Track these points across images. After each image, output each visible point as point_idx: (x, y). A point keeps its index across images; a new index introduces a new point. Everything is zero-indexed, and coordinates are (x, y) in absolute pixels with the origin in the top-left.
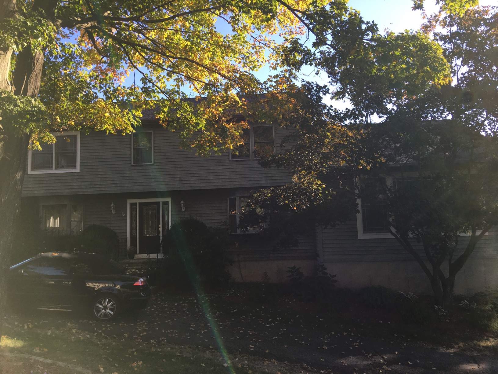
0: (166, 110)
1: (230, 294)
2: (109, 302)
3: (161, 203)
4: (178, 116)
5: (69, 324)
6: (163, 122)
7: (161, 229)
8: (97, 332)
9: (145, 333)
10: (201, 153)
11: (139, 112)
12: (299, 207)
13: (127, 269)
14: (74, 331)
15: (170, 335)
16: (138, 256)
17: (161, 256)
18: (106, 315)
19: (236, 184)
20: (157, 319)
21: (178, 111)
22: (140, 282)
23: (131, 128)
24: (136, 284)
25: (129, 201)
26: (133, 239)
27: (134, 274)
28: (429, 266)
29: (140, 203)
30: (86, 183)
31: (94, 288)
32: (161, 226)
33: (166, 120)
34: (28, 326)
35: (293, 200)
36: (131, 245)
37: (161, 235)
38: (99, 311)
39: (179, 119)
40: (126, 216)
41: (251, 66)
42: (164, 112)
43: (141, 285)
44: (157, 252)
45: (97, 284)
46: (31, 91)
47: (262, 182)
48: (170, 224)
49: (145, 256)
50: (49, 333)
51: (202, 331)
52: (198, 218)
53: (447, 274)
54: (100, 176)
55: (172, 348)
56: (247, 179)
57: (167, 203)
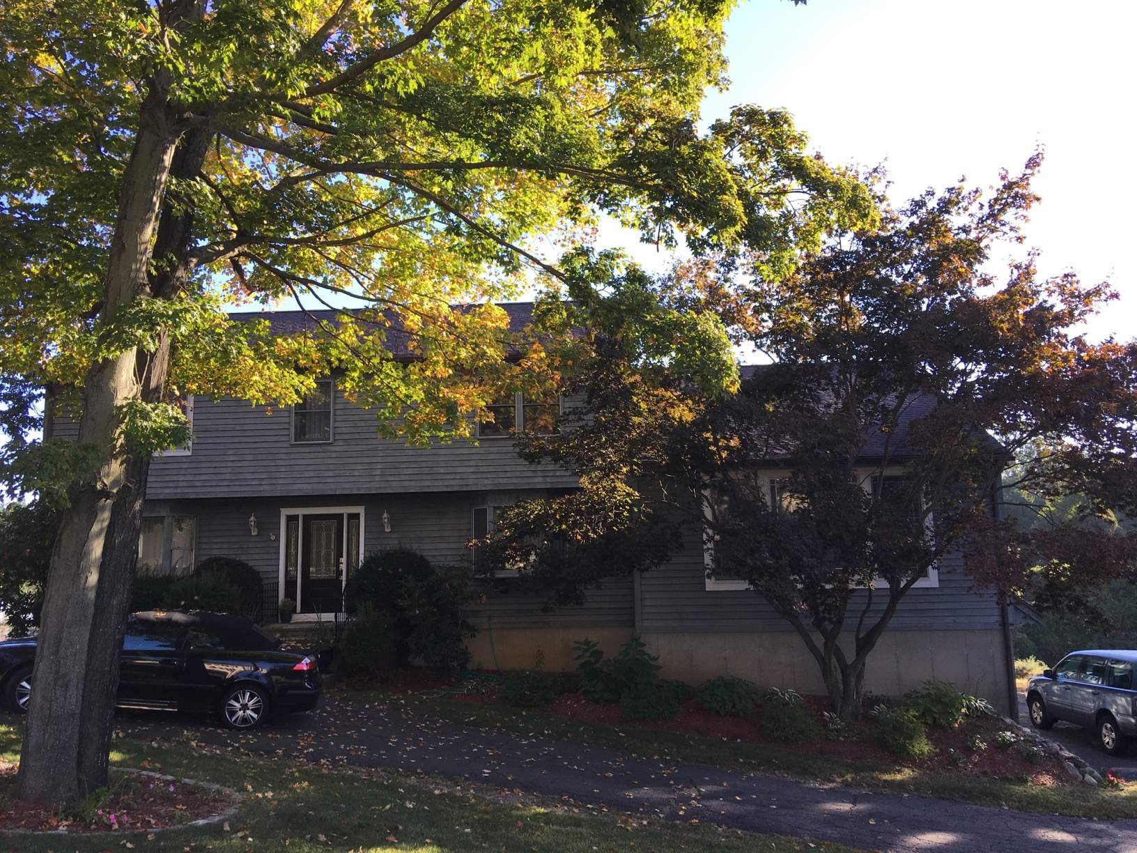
0: (356, 375)
1: (468, 690)
2: (252, 697)
3: (345, 516)
4: (377, 383)
5: (185, 732)
6: (351, 394)
7: (343, 567)
8: (232, 746)
9: (311, 750)
10: (416, 442)
11: (311, 380)
12: (585, 535)
13: (282, 642)
14: (194, 744)
15: (353, 753)
16: (299, 617)
17: (342, 617)
18: (245, 720)
19: (486, 484)
20: (333, 729)
21: (376, 377)
22: (305, 664)
23: (295, 397)
24: (298, 667)
25: (285, 512)
26: (291, 583)
27: (294, 650)
28: (818, 639)
29: (304, 516)
30: (204, 477)
31: (225, 674)
32: (344, 560)
33: (355, 392)
34: (117, 734)
35: (575, 524)
36: (287, 595)
37: (344, 578)
38: (233, 713)
39: (378, 388)
40: (278, 540)
41: (505, 294)
42: (353, 379)
43: (305, 668)
44: (336, 609)
45: (230, 667)
46: (156, 379)
47: (537, 480)
48: (361, 557)
49: (312, 617)
50: (154, 744)
51: (408, 749)
52: (415, 546)
53: (850, 658)
54: (230, 464)
55: (355, 771)
56: (509, 475)
57: (357, 516)
